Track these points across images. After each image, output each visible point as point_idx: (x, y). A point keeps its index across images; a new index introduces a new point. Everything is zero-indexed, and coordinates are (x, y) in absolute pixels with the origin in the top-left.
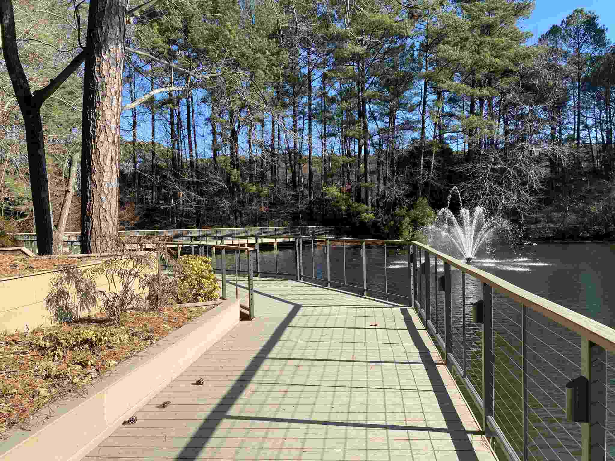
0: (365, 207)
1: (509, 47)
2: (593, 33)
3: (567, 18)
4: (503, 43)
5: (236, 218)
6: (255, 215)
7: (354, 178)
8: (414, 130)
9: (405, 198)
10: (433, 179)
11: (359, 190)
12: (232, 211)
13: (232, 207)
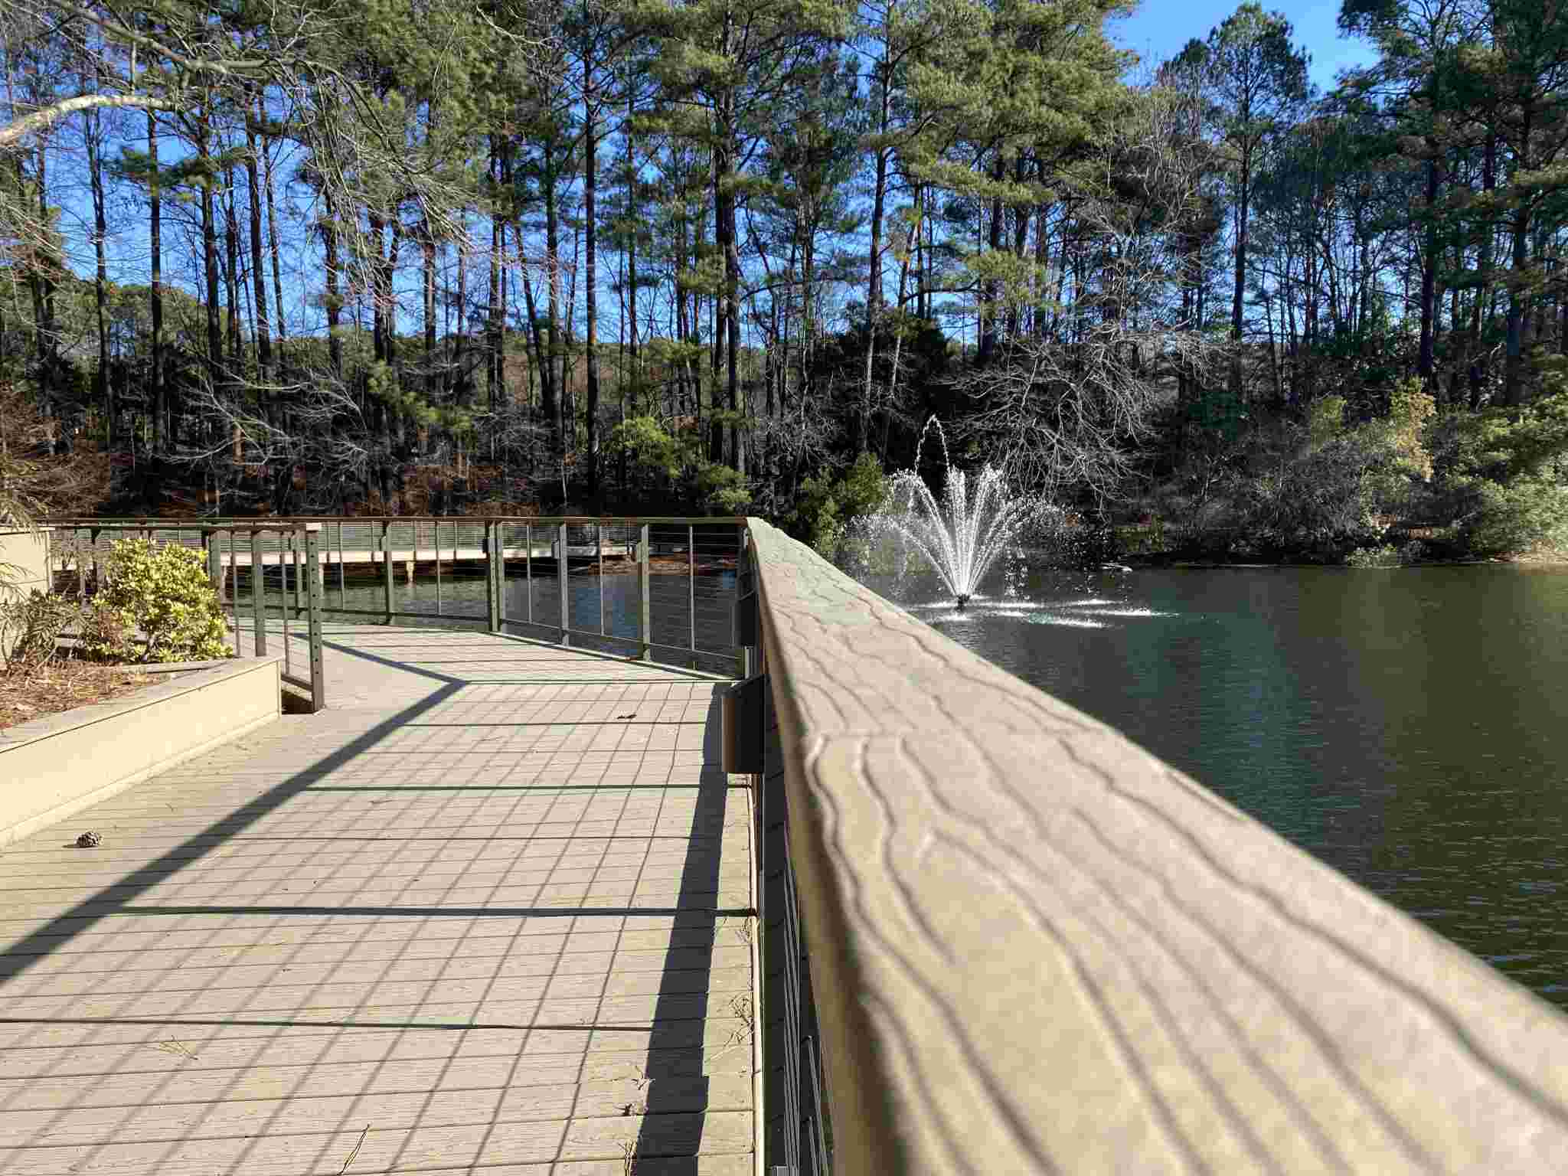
0: (728, 471)
1: (1083, 85)
2: (1279, 67)
3: (1224, 24)
4: (1069, 72)
5: (386, 494)
6: (438, 488)
7: (706, 400)
8: (854, 281)
9: (826, 452)
10: (894, 406)
11: (717, 427)
12: (374, 473)
13: (370, 462)
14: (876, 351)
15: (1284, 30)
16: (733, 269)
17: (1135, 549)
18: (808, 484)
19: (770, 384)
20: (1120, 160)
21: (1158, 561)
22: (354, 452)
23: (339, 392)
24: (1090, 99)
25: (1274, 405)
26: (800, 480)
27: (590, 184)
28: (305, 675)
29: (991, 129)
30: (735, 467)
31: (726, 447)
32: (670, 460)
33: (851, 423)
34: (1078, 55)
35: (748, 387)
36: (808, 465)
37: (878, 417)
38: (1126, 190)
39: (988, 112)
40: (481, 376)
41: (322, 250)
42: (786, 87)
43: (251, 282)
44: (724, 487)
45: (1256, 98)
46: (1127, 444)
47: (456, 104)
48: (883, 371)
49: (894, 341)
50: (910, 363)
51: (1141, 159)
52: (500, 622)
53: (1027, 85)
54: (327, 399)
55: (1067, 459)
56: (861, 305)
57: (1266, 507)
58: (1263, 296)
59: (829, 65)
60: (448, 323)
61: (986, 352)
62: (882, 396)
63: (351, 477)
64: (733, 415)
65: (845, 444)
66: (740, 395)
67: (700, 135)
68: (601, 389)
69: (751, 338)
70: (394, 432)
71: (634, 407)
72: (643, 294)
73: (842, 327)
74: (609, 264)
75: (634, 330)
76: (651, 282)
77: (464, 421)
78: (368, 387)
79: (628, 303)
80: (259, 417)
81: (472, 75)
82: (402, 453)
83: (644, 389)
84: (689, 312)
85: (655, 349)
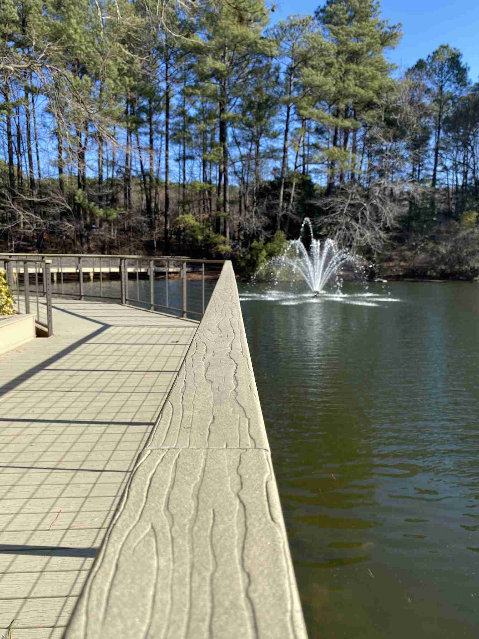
0: (222, 238)
1: (374, 78)
2: (456, 72)
3: (434, 53)
4: (368, 72)
5: (82, 244)
6: (103, 242)
7: (214, 207)
8: (276, 158)
9: (263, 231)
10: (292, 212)
11: (218, 219)
12: (77, 236)
13: (76, 231)
14: (285, 188)
15: (458, 56)
16: (226, 153)
17: (388, 273)
18: (255, 244)
19: (240, 201)
20: (388, 111)
21: (398, 278)
22: (69, 227)
23: (63, 202)
24: (376, 84)
25: (447, 215)
26: (252, 242)
27: (167, 116)
28: (45, 322)
29: (334, 96)
30: (225, 236)
31: (222, 227)
32: (198, 232)
33: (273, 218)
34: (371, 65)
35: (232, 203)
36: (255, 236)
37: (285, 216)
38: (390, 123)
39: (334, 89)
40: (121, 196)
41: (56, 142)
42: (250, 77)
43: (27, 155)
44: (220, 244)
45: (446, 85)
46: (387, 230)
47: (112, 82)
48: (287, 197)
49: (292, 184)
50: (298, 194)
51: (397, 110)
52: (126, 300)
53: (350, 77)
54: (58, 205)
55: (362, 235)
56: (279, 169)
57: (443, 256)
58: (445, 169)
59: (268, 67)
60: (108, 173)
61: (330, 190)
62: (287, 207)
63: (68, 237)
64: (225, 214)
65: (271, 228)
66: (228, 205)
67: (214, 96)
68: (171, 202)
69: (233, 181)
70: (85, 219)
71: (184, 210)
72: (189, 163)
73: (271, 178)
74: (175, 150)
75: (185, 178)
76: (192, 158)
77: (114, 215)
78: (75, 200)
79: (182, 167)
80: (30, 212)
81: (119, 70)
82: (89, 227)
83: (188, 202)
84: (208, 171)
85: (193, 186)
